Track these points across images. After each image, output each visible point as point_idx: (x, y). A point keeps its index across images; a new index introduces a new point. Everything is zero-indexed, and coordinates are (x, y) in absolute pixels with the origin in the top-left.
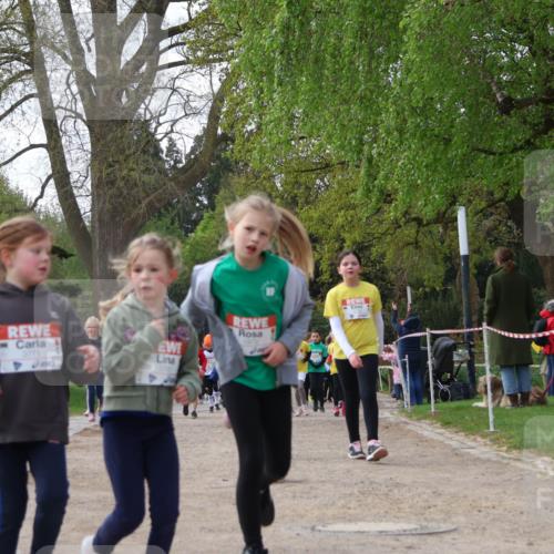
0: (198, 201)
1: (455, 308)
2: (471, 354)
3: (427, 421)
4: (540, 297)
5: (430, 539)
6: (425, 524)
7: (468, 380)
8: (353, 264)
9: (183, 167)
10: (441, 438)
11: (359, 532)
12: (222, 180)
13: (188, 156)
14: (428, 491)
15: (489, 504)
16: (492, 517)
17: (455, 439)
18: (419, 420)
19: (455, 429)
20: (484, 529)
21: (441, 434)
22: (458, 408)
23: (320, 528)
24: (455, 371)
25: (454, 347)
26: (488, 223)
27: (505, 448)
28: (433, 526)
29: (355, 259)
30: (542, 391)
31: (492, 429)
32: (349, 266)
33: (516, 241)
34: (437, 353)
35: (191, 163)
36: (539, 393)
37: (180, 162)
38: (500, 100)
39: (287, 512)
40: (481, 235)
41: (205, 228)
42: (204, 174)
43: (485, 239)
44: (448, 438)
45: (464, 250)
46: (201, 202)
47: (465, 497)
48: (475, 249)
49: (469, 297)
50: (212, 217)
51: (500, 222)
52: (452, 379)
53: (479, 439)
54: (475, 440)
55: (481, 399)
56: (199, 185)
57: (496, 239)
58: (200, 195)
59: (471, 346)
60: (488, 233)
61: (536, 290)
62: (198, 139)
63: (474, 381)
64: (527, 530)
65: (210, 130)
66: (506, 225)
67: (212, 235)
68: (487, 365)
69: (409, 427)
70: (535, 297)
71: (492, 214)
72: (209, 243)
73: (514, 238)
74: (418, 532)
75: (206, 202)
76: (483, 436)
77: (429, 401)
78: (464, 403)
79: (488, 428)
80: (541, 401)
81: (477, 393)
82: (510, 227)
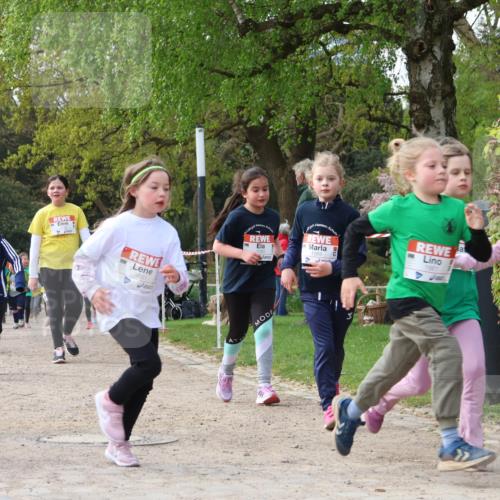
1: (191, 228)
2: (204, 274)
5: (152, 450)
6: (148, 436)
7: (200, 299)
8: (59, 188)
11: (83, 443)
15: (211, 417)
16: (213, 429)
17: (183, 356)
19: (183, 346)
20: (204, 440)
21: (170, 351)
22: (189, 326)
23: (45, 439)
26: (226, 146)
28: (156, 439)
29: (61, 184)
31: (219, 347)
32: (55, 190)
38: (240, 22)
39: (14, 424)
40: (219, 158)
43: (223, 162)
44: (177, 354)
45: (201, 171)
47: (189, 410)
48: (213, 172)
49: (204, 218)
51: (238, 144)
53: (206, 355)
54: (202, 357)
55: (210, 318)
57: (233, 162)
59: (204, 266)
60: (226, 156)
63: (205, 300)
64: (245, 441)
66: (244, 148)
68: (218, 286)
71: (230, 137)
73: (252, 161)
74: (141, 443)
76: (211, 354)
78: (194, 321)
79: (216, 346)
81: (207, 312)
82: (248, 150)
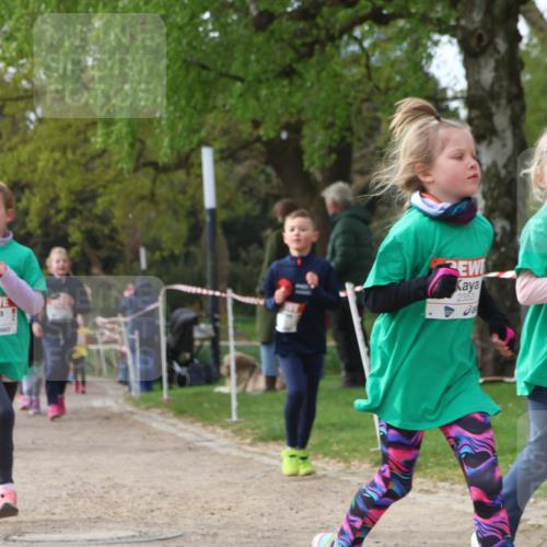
2: (216, 330)
3: (159, 411)
6: (144, 530)
7: (210, 360)
10: (172, 430)
14: (153, 492)
15: (225, 505)
16: (226, 520)
17: (189, 431)
18: (148, 408)
19: (190, 420)
21: (174, 425)
22: (197, 395)
23: (15, 537)
24: (195, 350)
25: (195, 321)
27: (248, 441)
28: (155, 533)
31: (234, 418)
33: (276, 192)
34: (175, 328)
38: (254, 13)
40: (232, 184)
43: (237, 190)
44: (181, 430)
45: (209, 201)
47: (197, 498)
48: (224, 202)
49: (215, 260)
51: (256, 168)
52: (191, 361)
53: (219, 430)
54: (214, 432)
55: (223, 384)
57: (251, 190)
59: (215, 320)
60: (242, 182)
63: (218, 362)
64: (267, 534)
66: (263, 172)
68: (231, 344)
69: (135, 417)
74: (136, 539)
76: (224, 427)
77: (162, 388)
78: (204, 389)
79: (230, 416)
81: (220, 376)
82: (269, 175)
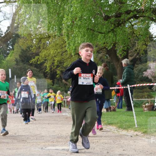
0: (9, 47)
4: (115, 79)
9: (4, 36)
11: (56, 149)
12: (16, 40)
13: (5, 33)
15: (96, 141)
16: (97, 145)
23: (44, 148)
30: (115, 107)
33: (109, 61)
35: (6, 35)
36: (114, 108)
37: (2, 35)
41: (11, 56)
42: (10, 39)
43: (99, 60)
46: (10, 48)
50: (13, 53)
51: (104, 55)
56: (9, 42)
57: (103, 60)
58: (9, 45)
61: (115, 76)
62: (8, 27)
64: (107, 148)
65: (12, 24)
66: (106, 56)
67: (13, 58)
70: (114, 79)
71: (102, 52)
72: (12, 61)
73: (108, 60)
75: (11, 48)
80: (114, 110)
82: (107, 57)
